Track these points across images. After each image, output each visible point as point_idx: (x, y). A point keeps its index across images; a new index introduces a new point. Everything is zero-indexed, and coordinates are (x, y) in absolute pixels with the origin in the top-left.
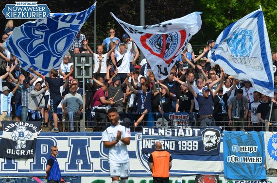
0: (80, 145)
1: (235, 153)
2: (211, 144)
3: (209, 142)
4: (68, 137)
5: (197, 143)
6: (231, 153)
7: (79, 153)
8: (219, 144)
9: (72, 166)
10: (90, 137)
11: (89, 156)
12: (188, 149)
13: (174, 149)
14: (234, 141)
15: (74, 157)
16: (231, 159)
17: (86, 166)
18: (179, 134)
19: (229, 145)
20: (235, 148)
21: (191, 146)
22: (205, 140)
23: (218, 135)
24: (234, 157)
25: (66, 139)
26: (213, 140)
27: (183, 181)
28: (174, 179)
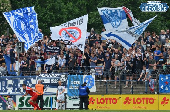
0: (16, 82)
1: (72, 85)
2: (63, 81)
3: (63, 80)
4: (12, 78)
5: (58, 80)
6: (70, 85)
7: (16, 85)
8: (66, 81)
9: (13, 91)
10: (20, 78)
11: (19, 86)
12: (55, 83)
13: (49, 83)
14: (72, 79)
15: (14, 87)
16: (70, 87)
17: (18, 91)
18: (52, 76)
19: (70, 81)
20: (72, 83)
21: (56, 81)
22: (61, 79)
23: (66, 77)
24: (71, 86)
25: (11, 79)
26: (64, 79)
27: (53, 97)
28: (49, 96)
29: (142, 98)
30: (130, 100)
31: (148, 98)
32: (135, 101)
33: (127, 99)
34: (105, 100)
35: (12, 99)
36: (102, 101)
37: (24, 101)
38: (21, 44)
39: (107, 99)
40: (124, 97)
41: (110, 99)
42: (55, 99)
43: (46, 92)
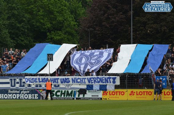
27: (76, 91)
28: (73, 90)
29: (143, 92)
30: (135, 92)
31: (148, 92)
32: (138, 93)
33: (132, 92)
34: (116, 93)
35: (45, 91)
36: (113, 93)
37: (54, 93)
38: (51, 56)
39: (117, 92)
40: (130, 91)
41: (119, 92)
42: (78, 92)
43: (71, 87)
